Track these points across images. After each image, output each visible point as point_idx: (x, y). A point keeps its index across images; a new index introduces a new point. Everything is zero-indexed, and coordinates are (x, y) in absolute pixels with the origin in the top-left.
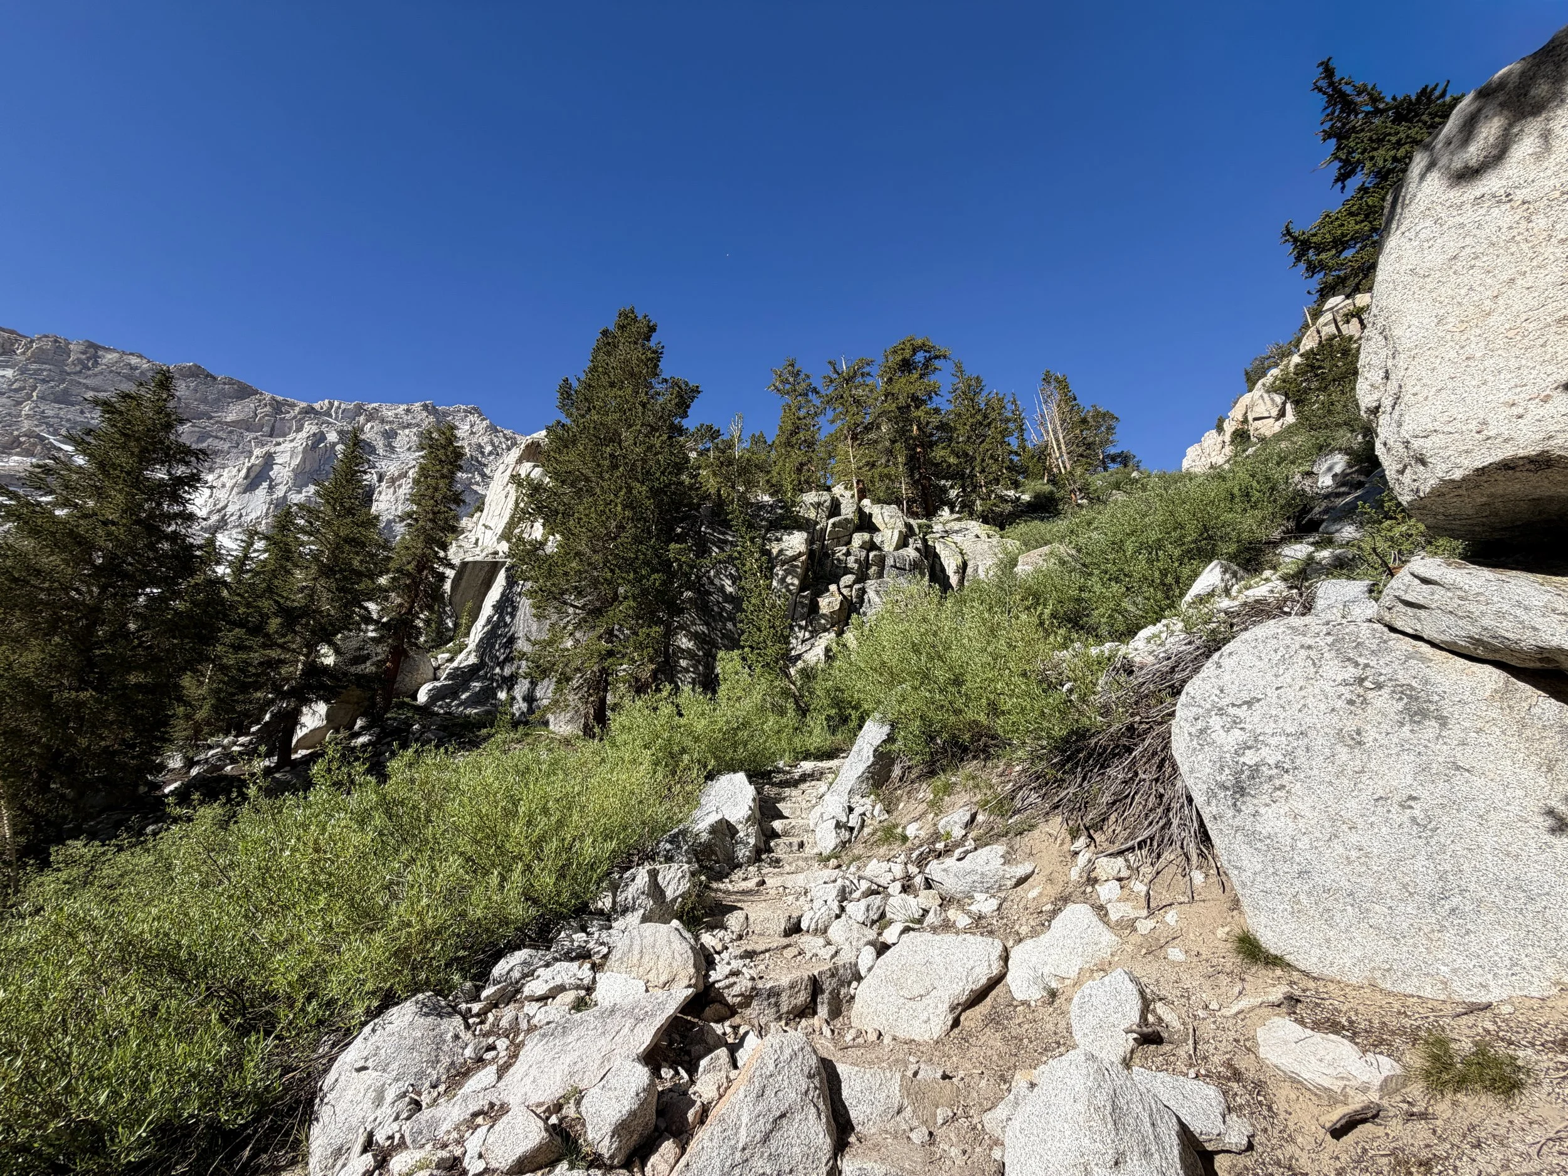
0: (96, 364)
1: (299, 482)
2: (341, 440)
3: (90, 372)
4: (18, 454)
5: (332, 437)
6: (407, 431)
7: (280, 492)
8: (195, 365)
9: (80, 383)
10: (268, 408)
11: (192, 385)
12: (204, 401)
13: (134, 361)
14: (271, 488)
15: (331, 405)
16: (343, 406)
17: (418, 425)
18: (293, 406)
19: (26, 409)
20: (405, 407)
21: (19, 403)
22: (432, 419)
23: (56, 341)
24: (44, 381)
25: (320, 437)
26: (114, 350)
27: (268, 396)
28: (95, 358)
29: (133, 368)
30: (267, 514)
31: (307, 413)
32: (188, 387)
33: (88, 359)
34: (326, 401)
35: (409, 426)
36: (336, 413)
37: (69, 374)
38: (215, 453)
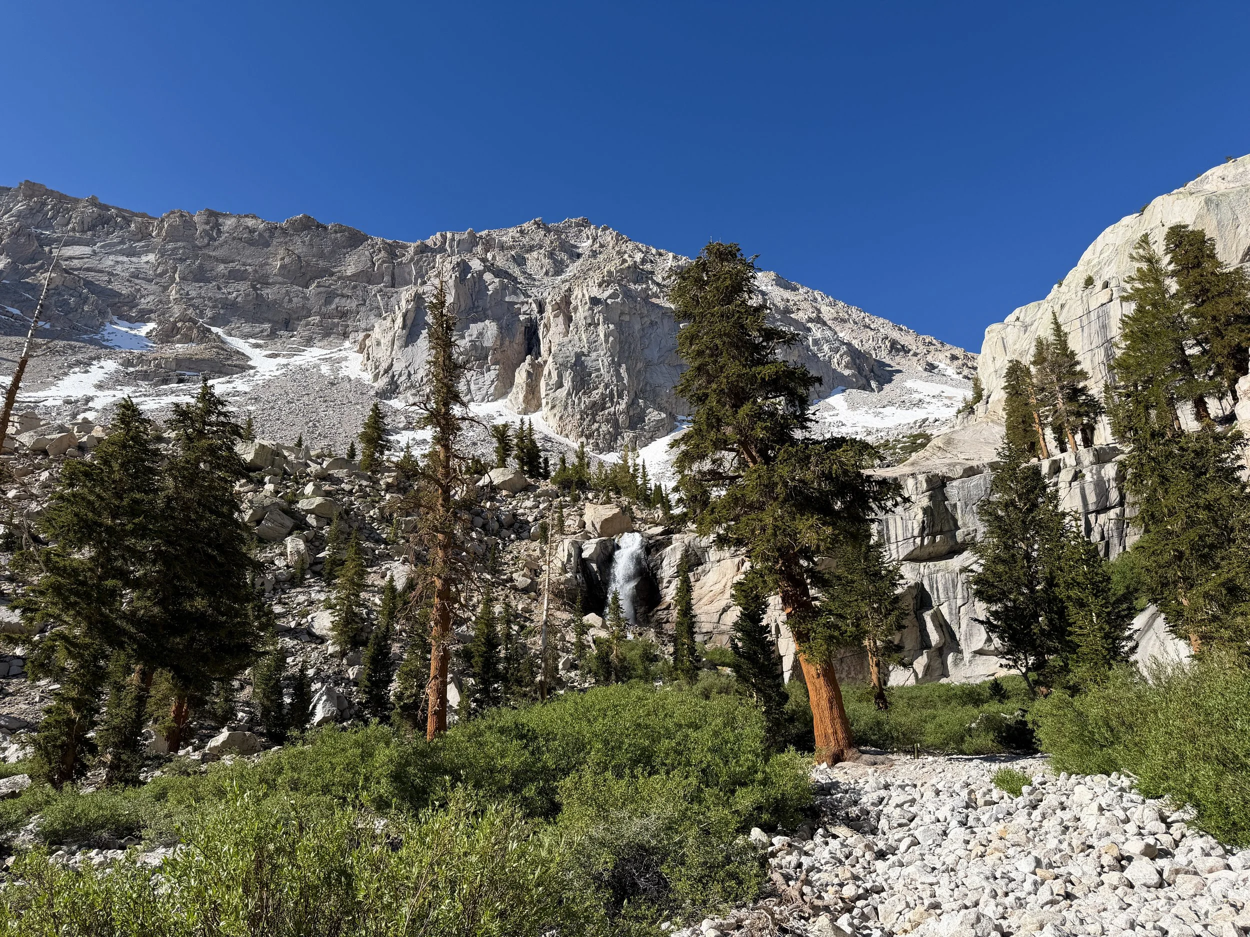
0: (219, 232)
2: (486, 268)
3: (217, 243)
4: (179, 342)
5: (475, 265)
6: (535, 254)
8: (305, 216)
9: (210, 257)
10: (383, 254)
11: (307, 239)
12: (321, 255)
13: (250, 222)
15: (444, 238)
16: (457, 237)
17: (542, 246)
18: (405, 246)
19: (173, 294)
20: (516, 228)
21: (165, 289)
23: (181, 216)
24: (182, 260)
25: (466, 267)
26: (231, 215)
27: (379, 240)
28: (217, 226)
29: (252, 231)
31: (422, 252)
32: (304, 242)
33: (212, 228)
34: (438, 235)
35: (532, 248)
36: (451, 247)
37: (200, 248)
38: (344, 314)
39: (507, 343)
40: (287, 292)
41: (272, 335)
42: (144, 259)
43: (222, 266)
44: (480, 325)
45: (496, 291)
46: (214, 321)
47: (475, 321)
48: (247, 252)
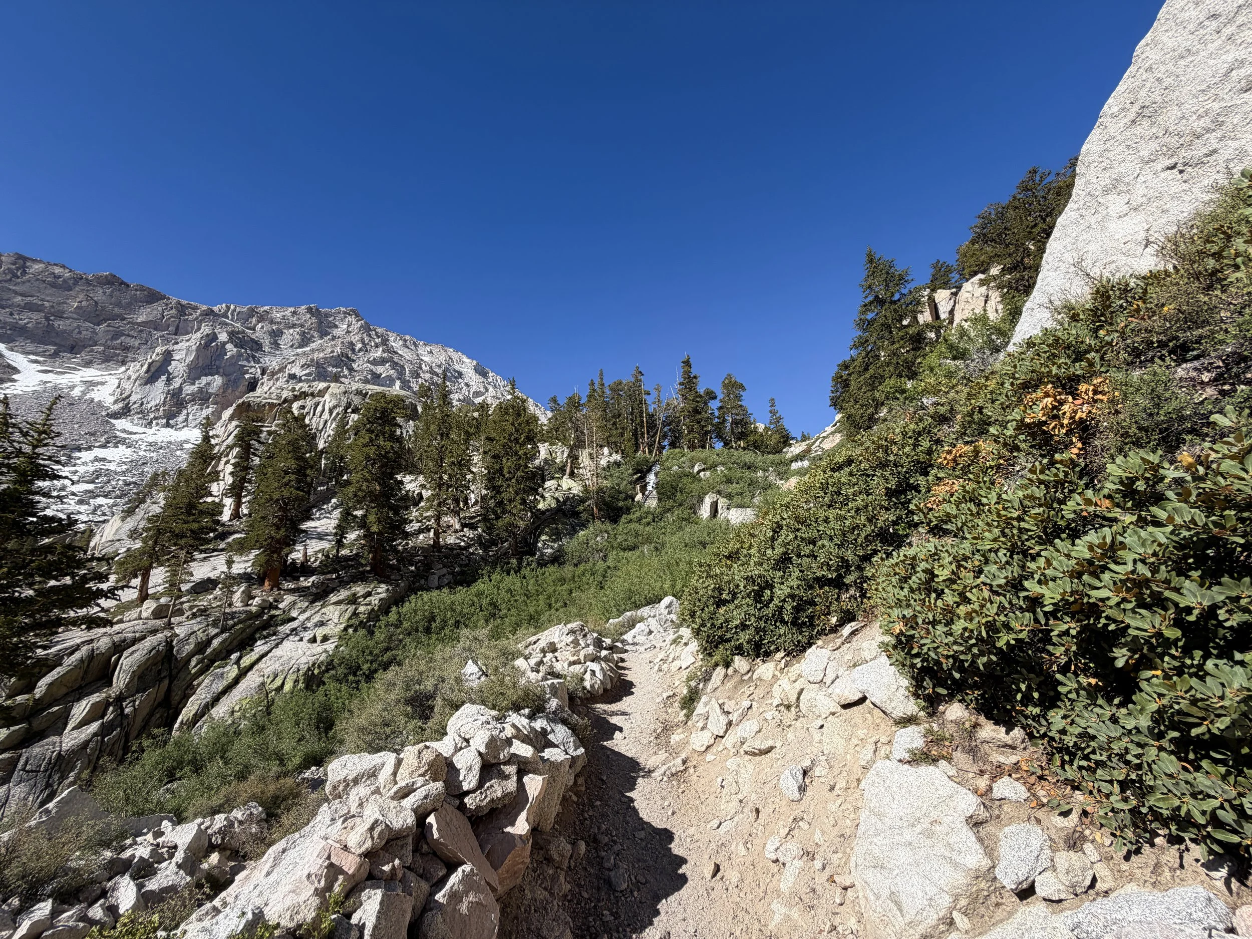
0: (24, 273)
1: (192, 375)
2: (231, 340)
3: (19, 280)
5: (223, 337)
6: (291, 331)
7: (176, 383)
8: (111, 275)
10: (174, 311)
11: (108, 291)
12: (118, 304)
13: (57, 270)
14: (169, 381)
15: (228, 308)
16: (238, 309)
17: (302, 326)
18: (195, 308)
20: (292, 309)
22: (314, 320)
25: (214, 337)
26: (40, 262)
27: (174, 300)
28: (24, 268)
29: (57, 277)
30: (165, 402)
31: (206, 315)
32: (105, 293)
33: (18, 269)
34: (224, 305)
35: (294, 326)
36: (232, 315)
38: (127, 349)
39: (230, 391)
40: (79, 326)
41: (55, 355)
43: (20, 298)
44: (210, 378)
45: (233, 356)
47: (206, 375)
48: (47, 292)
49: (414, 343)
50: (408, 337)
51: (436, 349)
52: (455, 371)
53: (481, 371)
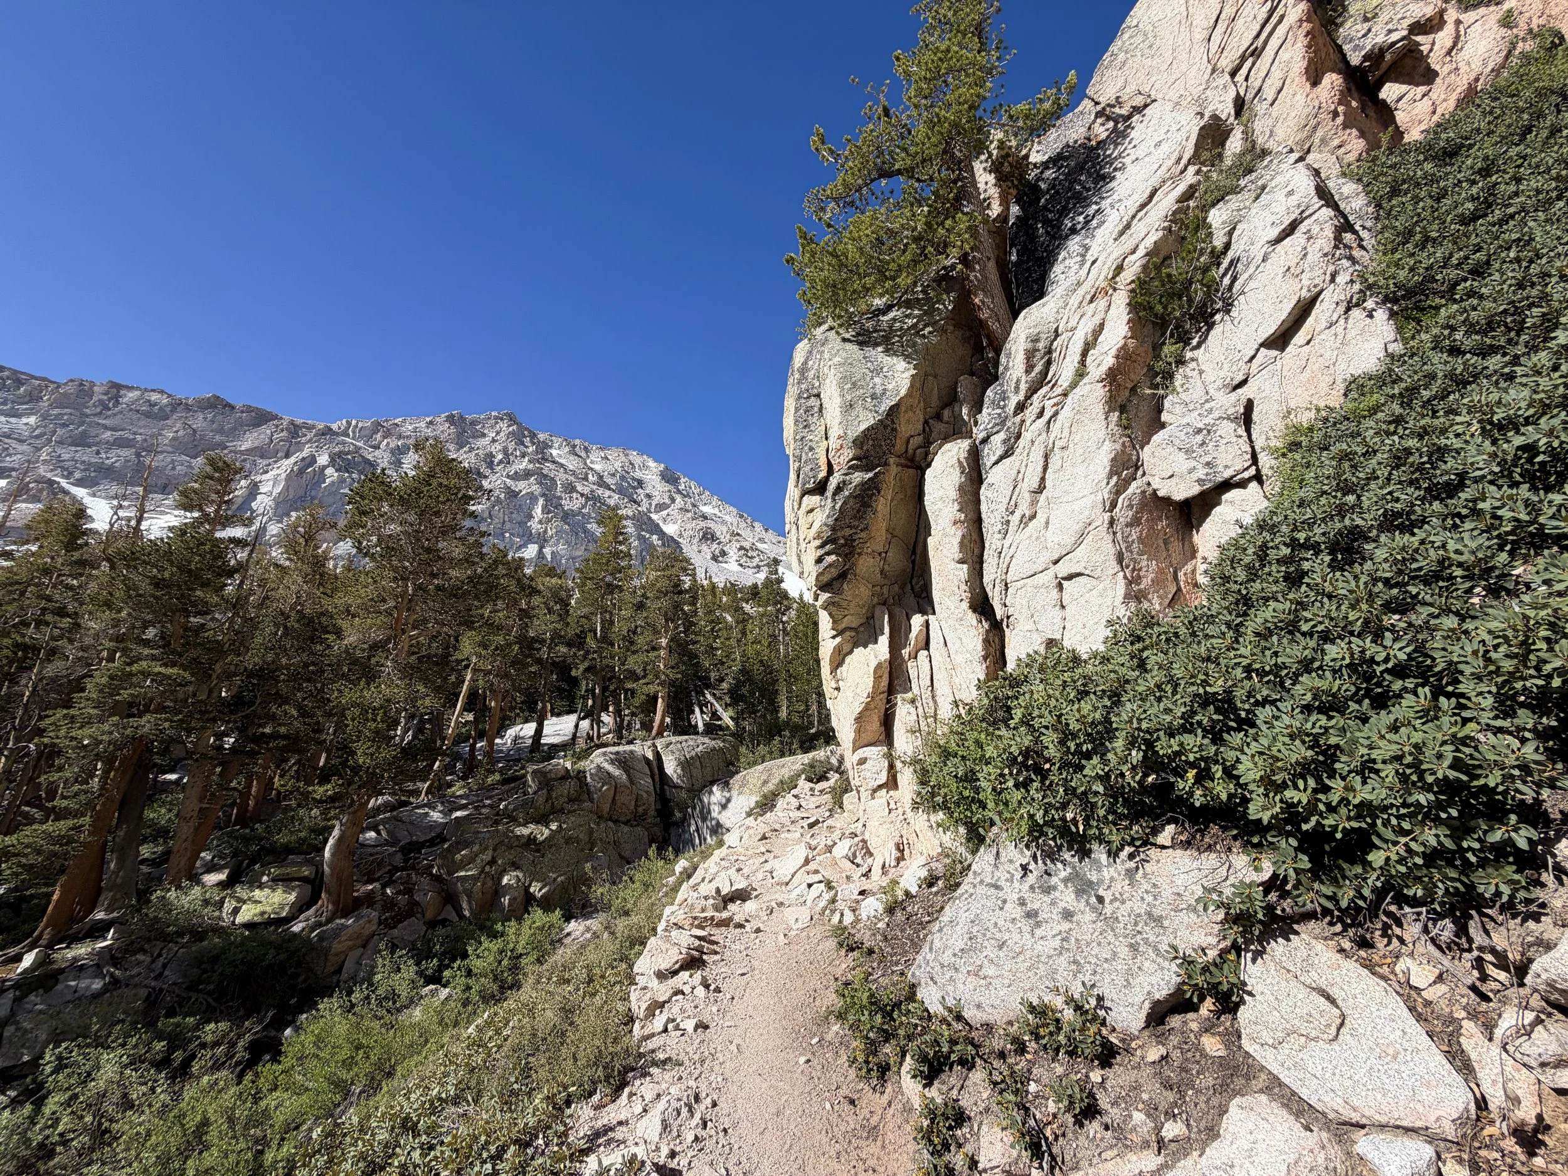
0: (117, 403)
1: (280, 511)
2: (332, 462)
3: (110, 412)
4: (24, 501)
5: (323, 459)
7: (259, 523)
8: (214, 396)
9: (98, 424)
10: (284, 434)
11: (210, 416)
12: (221, 431)
13: (154, 397)
15: (349, 424)
18: (310, 428)
19: (44, 454)
20: (429, 419)
21: (37, 450)
22: (453, 430)
23: (81, 384)
24: (64, 425)
25: (312, 460)
26: (138, 388)
27: (286, 420)
28: (116, 399)
29: (152, 405)
32: (205, 419)
33: (109, 400)
36: (353, 432)
37: (89, 416)
40: (173, 461)
42: (24, 420)
43: (109, 433)
45: (333, 483)
46: (79, 483)
48: (142, 423)
49: (586, 448)
50: (577, 442)
51: (612, 454)
52: (633, 479)
53: (669, 477)
